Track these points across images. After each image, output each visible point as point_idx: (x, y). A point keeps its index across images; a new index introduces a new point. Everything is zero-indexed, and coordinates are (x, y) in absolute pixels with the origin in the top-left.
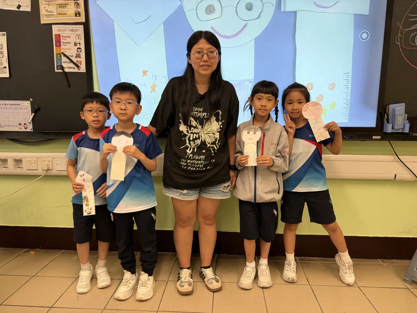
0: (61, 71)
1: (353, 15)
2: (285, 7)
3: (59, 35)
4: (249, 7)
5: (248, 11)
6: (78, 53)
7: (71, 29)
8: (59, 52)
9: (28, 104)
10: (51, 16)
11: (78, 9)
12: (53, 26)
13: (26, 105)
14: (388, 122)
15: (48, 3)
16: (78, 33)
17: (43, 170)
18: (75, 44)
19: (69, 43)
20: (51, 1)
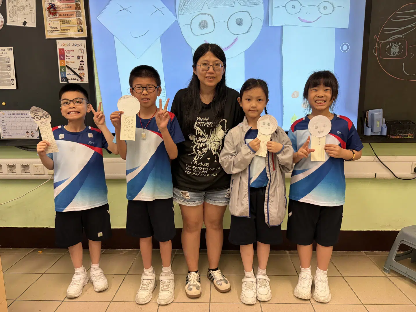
1: (335, 29)
2: (272, 23)
3: (63, 49)
4: (240, 22)
5: (238, 26)
7: (74, 43)
8: (63, 65)
10: (55, 32)
11: (81, 25)
12: (57, 41)
14: (368, 126)
15: (52, 19)
16: (80, 47)
17: (49, 174)
18: (79, 58)
19: (72, 56)
20: (55, 18)
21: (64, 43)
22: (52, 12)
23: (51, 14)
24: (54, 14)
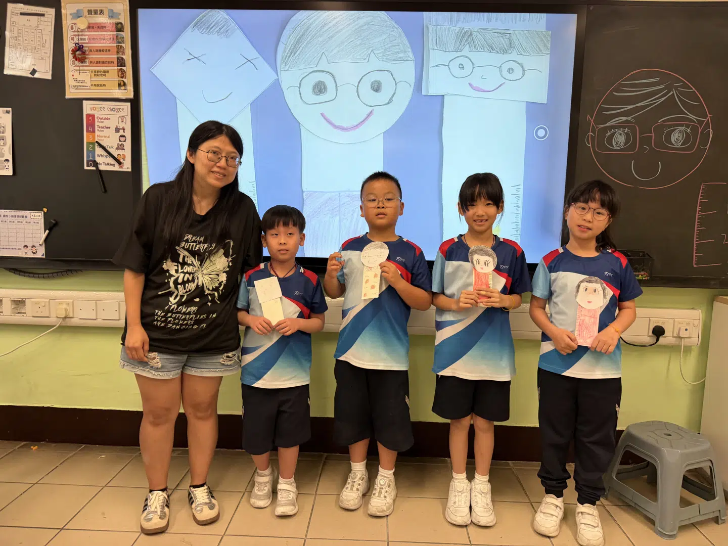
0: (94, 168)
1: (525, 103)
2: (427, 90)
3: (93, 116)
4: (377, 87)
5: (374, 92)
7: (112, 107)
8: (91, 140)
10: (81, 87)
11: (124, 79)
12: (84, 102)
13: (38, 217)
15: (78, 68)
16: (121, 113)
17: (57, 317)
18: (117, 130)
19: (108, 128)
20: (83, 66)
21: (95, 106)
22: (79, 58)
23: (76, 60)
24: (82, 60)
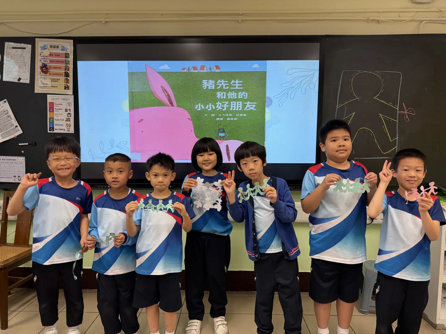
0: (53, 132)
3: (53, 103)
6: (68, 118)
7: (63, 98)
8: (51, 116)
9: (23, 159)
10: (46, 87)
11: (68, 84)
15: (44, 77)
16: (69, 101)
18: (66, 110)
19: (61, 109)
21: (54, 97)
22: (44, 71)
